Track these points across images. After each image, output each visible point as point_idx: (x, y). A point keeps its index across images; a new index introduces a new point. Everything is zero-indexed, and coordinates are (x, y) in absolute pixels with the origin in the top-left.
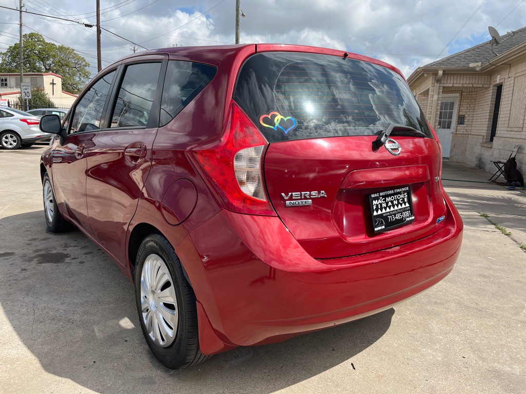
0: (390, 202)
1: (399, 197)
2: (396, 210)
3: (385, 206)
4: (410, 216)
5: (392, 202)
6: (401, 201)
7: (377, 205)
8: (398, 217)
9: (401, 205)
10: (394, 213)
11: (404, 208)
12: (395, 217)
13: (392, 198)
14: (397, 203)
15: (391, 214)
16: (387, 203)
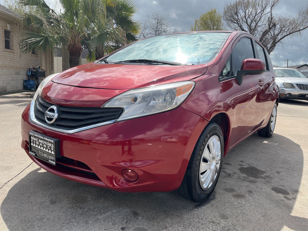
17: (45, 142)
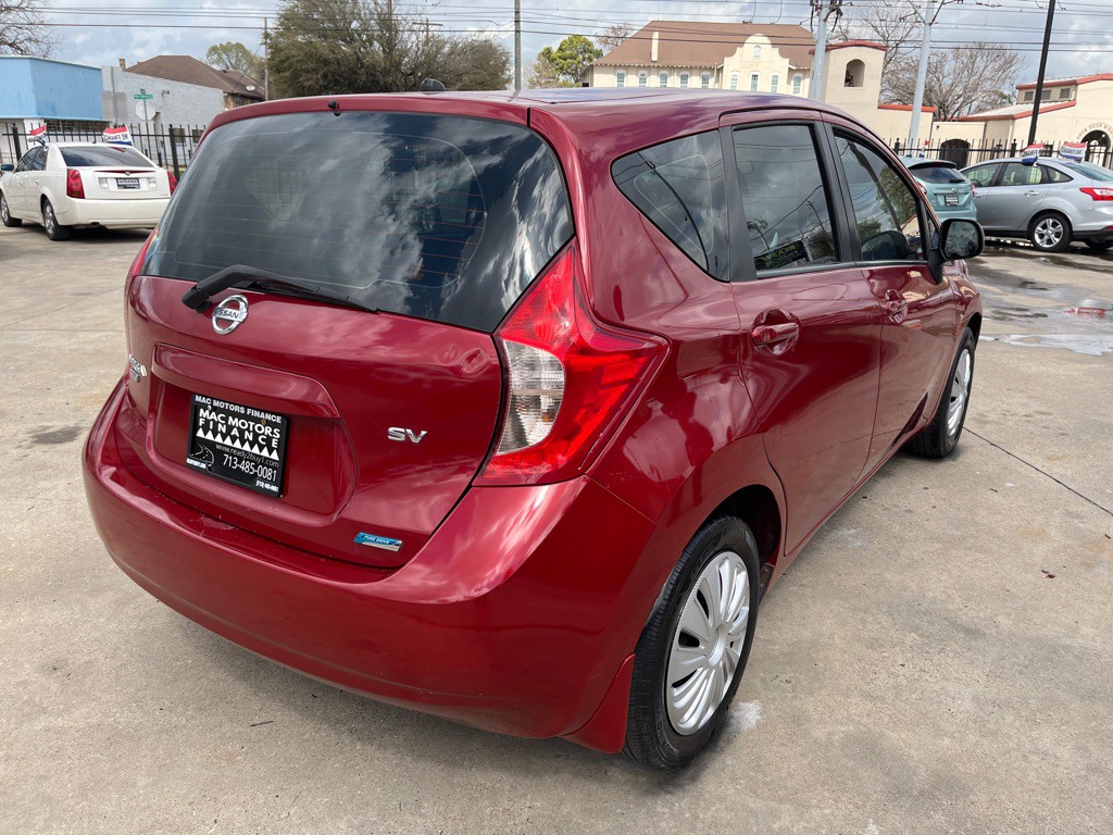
0: (235, 429)
1: (260, 429)
2: (246, 452)
3: (224, 431)
4: (271, 482)
5: (241, 432)
6: (263, 439)
7: (207, 421)
8: (245, 467)
9: (261, 450)
10: (239, 453)
11: (266, 458)
12: (239, 463)
13: (243, 424)
14: (251, 438)
15: (232, 451)
16: (230, 428)
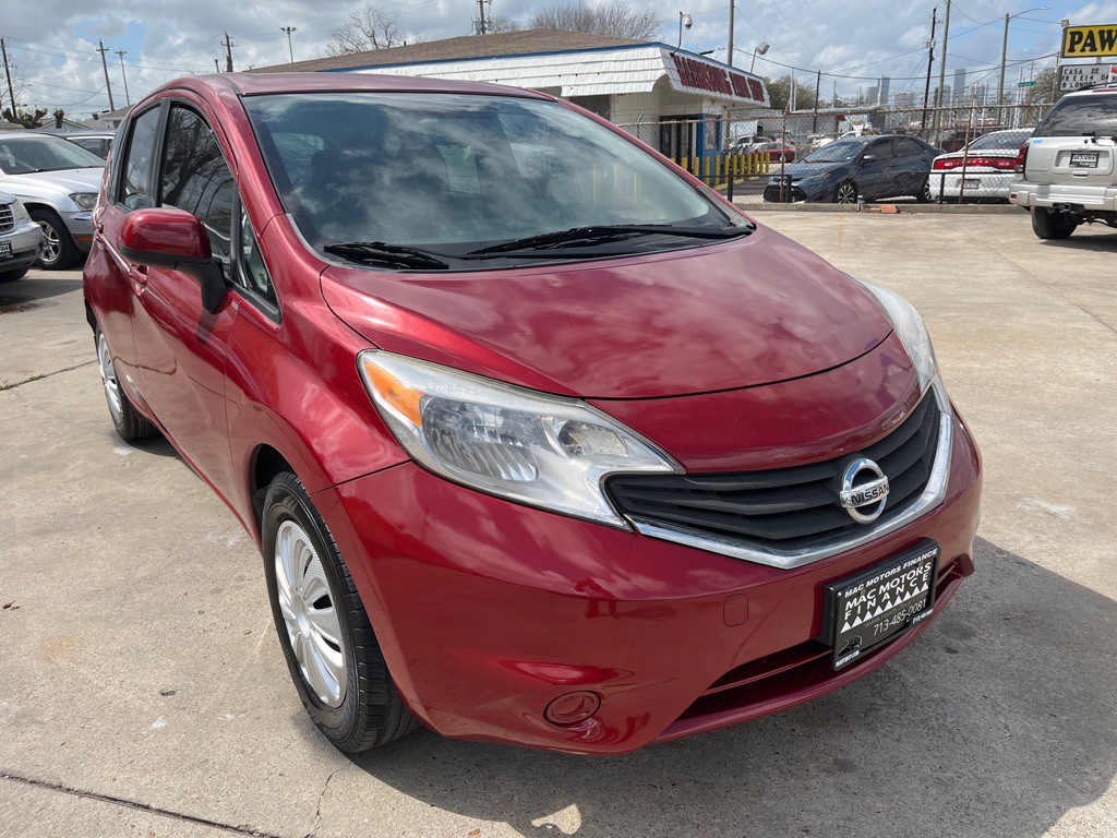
17: (903, 577)
